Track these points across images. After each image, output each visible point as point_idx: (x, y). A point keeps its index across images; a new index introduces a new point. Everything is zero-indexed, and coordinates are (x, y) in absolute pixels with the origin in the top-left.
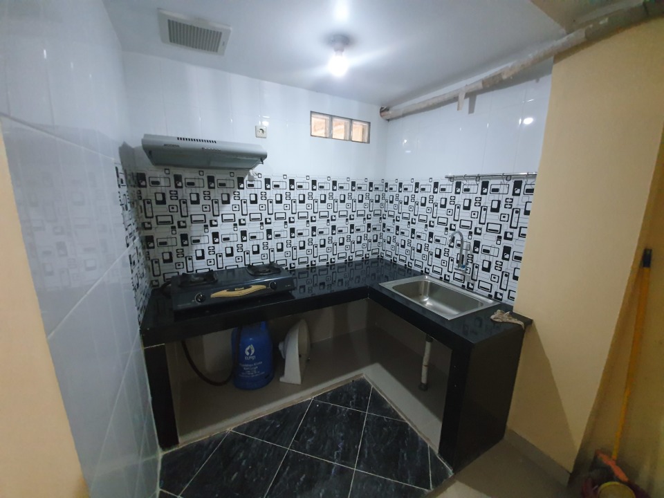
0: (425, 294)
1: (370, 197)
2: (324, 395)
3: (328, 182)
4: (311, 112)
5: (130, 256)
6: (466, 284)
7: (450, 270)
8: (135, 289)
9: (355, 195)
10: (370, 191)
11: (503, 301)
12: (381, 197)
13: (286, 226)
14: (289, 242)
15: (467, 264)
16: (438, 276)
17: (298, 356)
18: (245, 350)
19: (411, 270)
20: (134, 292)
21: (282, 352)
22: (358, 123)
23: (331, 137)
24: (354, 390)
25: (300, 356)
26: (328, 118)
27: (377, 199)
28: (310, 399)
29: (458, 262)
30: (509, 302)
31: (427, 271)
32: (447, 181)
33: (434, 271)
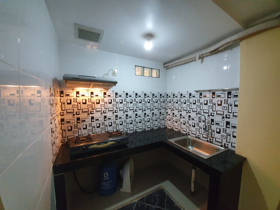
0: (189, 145)
1: (161, 100)
2: (143, 199)
3: (142, 94)
4: (135, 66)
5: (52, 128)
6: (209, 140)
7: (200, 133)
8: (52, 145)
9: (154, 99)
10: (160, 98)
11: (229, 148)
12: (165, 100)
13: (124, 114)
14: (125, 121)
15: (209, 130)
16: (195, 136)
17: (129, 177)
18: (103, 174)
19: (181, 133)
20: (52, 146)
21: (121, 175)
22: (155, 70)
23: (143, 75)
24: (158, 195)
25: (130, 177)
26: (142, 68)
27: (164, 101)
28: (135, 201)
29: (204, 129)
30: (233, 149)
31: (189, 133)
32: (195, 93)
33: (192, 134)
